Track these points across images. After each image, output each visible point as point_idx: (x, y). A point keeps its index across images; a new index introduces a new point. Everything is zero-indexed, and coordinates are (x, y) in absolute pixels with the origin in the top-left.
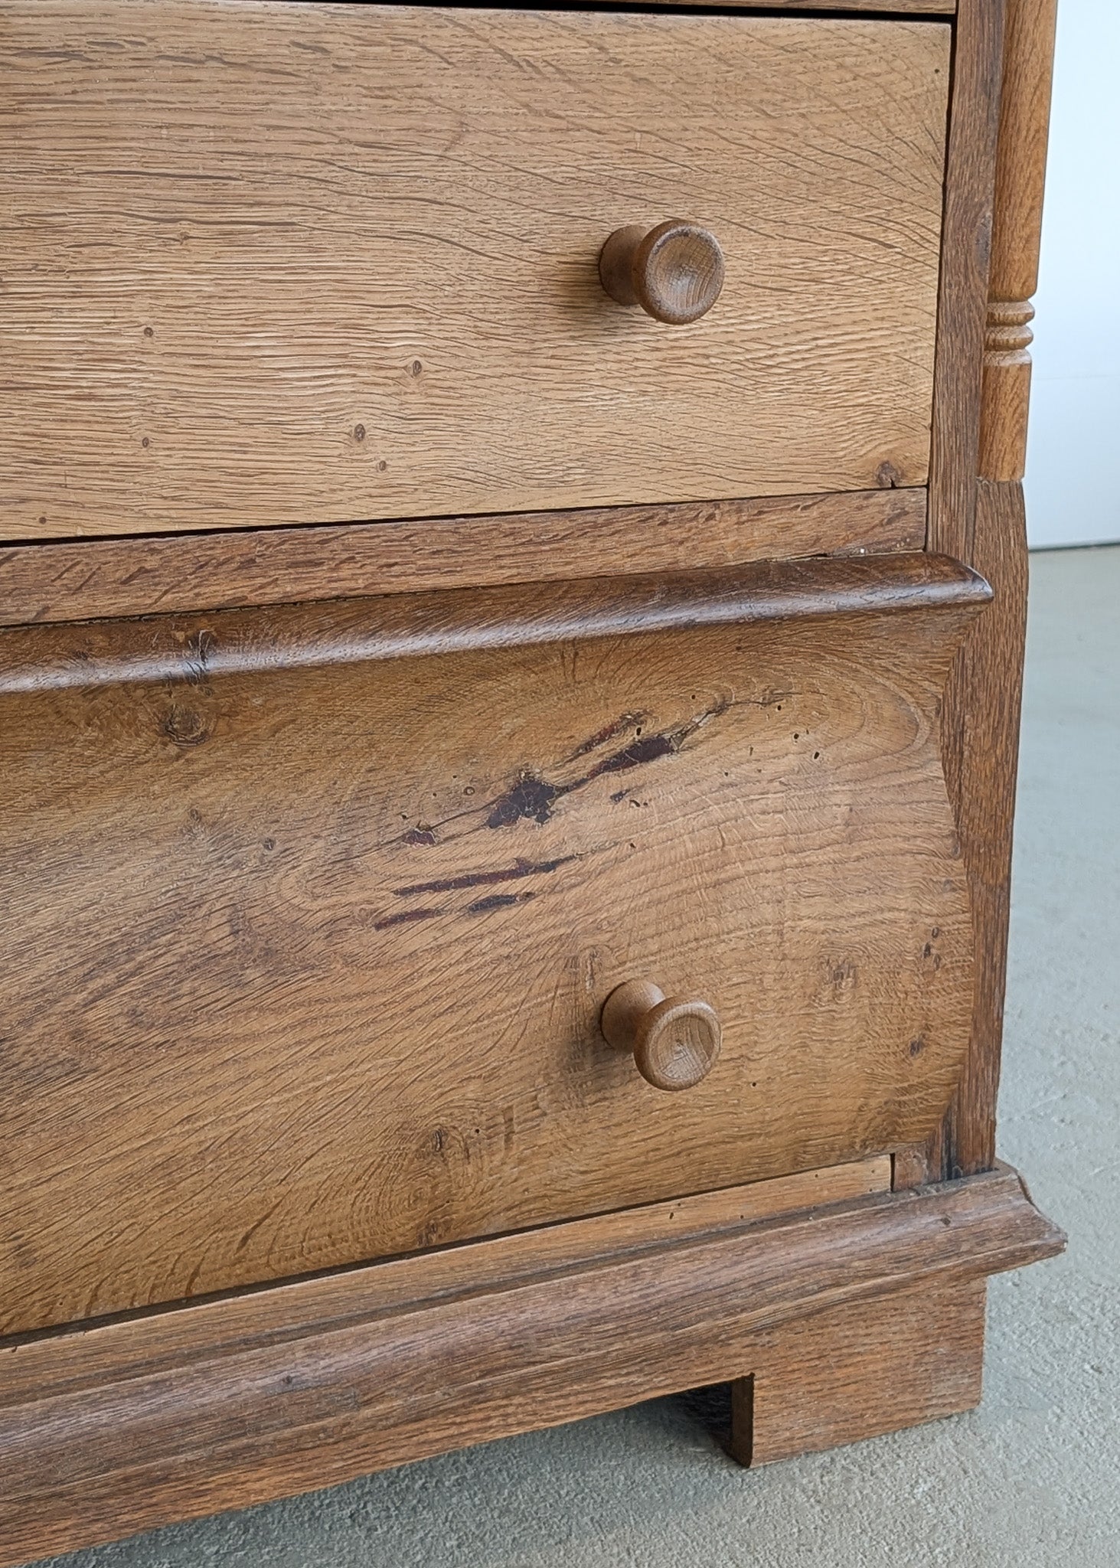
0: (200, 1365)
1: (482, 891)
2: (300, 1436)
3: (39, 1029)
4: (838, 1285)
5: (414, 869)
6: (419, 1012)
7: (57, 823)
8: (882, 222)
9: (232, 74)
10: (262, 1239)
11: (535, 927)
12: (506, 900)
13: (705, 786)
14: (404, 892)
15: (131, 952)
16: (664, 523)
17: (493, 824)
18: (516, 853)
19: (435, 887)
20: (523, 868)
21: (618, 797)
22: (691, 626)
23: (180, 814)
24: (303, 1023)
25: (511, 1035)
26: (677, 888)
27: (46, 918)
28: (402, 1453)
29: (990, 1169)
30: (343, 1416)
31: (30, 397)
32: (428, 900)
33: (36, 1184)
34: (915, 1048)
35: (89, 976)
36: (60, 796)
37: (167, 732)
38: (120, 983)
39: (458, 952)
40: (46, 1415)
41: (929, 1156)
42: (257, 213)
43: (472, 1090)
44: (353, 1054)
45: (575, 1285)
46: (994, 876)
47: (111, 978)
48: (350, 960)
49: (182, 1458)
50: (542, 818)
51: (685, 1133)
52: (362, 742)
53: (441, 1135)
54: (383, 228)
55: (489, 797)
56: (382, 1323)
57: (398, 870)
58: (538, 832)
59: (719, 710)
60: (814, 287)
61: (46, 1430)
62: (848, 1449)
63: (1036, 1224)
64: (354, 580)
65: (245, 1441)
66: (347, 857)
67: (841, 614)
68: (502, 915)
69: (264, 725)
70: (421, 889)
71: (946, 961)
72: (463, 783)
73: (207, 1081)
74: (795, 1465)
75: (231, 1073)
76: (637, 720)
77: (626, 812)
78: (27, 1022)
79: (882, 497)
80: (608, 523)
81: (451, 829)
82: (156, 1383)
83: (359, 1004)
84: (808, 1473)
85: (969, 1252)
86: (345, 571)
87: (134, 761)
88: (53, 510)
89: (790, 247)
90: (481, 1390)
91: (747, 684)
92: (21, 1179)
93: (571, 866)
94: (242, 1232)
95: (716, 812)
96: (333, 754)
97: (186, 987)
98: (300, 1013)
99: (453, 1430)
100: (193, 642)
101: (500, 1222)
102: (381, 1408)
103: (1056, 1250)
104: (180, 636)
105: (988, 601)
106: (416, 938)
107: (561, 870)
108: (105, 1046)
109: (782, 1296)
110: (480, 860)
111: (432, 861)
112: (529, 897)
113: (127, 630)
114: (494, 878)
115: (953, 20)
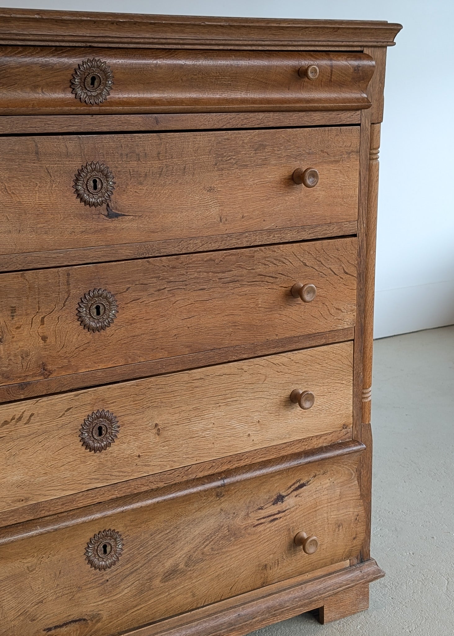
0: (223, 613)
1: (272, 518)
2: (243, 625)
3: (196, 553)
4: (340, 587)
5: (259, 515)
6: (261, 543)
7: (198, 514)
8: (342, 380)
9: (227, 376)
10: (234, 588)
11: (282, 523)
12: (277, 519)
13: (312, 492)
14: (258, 520)
15: (211, 537)
16: (303, 442)
17: (273, 504)
18: (278, 509)
19: (264, 518)
20: (279, 512)
21: (296, 496)
22: (310, 462)
23: (219, 510)
24: (241, 547)
25: (278, 545)
26: (308, 512)
27: (197, 532)
28: (258, 627)
29: (369, 560)
30: (250, 621)
31: (195, 439)
32: (263, 521)
33: (196, 582)
34: (354, 538)
35: (204, 542)
36: (199, 509)
37: (217, 496)
38: (210, 543)
39: (268, 530)
40: (197, 625)
41: (357, 558)
42: (232, 399)
43: (271, 556)
44: (250, 552)
45: (290, 591)
46: (368, 501)
47: (208, 542)
48: (249, 534)
49: (222, 631)
50: (282, 502)
51: (310, 560)
52: (250, 492)
53: (266, 565)
54: (253, 398)
55: (273, 499)
56: (255, 602)
57: (257, 515)
58: (282, 505)
59: (314, 477)
60: (330, 394)
61: (197, 628)
62: (343, 619)
63: (379, 571)
64: (248, 462)
65: (233, 627)
66: (248, 514)
67: (338, 456)
68: (276, 522)
69: (233, 492)
70: (261, 519)
71: (360, 521)
72: (268, 497)
73: (224, 560)
74: (332, 623)
75: (229, 558)
76: (300, 481)
77: (298, 499)
78: (194, 552)
79: (343, 430)
80: (293, 443)
81: (266, 506)
82: (216, 617)
83: (251, 542)
84: (335, 625)
85: (366, 578)
86: (246, 460)
87: (212, 502)
88: (198, 458)
89: (325, 387)
90: (275, 614)
91: (320, 471)
92: (194, 581)
93: (288, 511)
94: (231, 587)
95: (314, 497)
96: (245, 495)
97: (221, 542)
98: (241, 545)
99: (268, 622)
100: (222, 479)
101: (276, 580)
102: (257, 619)
103: (383, 576)
104: (219, 478)
105: (365, 449)
106: (261, 528)
107: (286, 512)
108: (208, 555)
109: (330, 590)
110: (272, 512)
111: (263, 513)
112: (281, 518)
113: (211, 478)
114: (274, 515)
115: (353, 340)
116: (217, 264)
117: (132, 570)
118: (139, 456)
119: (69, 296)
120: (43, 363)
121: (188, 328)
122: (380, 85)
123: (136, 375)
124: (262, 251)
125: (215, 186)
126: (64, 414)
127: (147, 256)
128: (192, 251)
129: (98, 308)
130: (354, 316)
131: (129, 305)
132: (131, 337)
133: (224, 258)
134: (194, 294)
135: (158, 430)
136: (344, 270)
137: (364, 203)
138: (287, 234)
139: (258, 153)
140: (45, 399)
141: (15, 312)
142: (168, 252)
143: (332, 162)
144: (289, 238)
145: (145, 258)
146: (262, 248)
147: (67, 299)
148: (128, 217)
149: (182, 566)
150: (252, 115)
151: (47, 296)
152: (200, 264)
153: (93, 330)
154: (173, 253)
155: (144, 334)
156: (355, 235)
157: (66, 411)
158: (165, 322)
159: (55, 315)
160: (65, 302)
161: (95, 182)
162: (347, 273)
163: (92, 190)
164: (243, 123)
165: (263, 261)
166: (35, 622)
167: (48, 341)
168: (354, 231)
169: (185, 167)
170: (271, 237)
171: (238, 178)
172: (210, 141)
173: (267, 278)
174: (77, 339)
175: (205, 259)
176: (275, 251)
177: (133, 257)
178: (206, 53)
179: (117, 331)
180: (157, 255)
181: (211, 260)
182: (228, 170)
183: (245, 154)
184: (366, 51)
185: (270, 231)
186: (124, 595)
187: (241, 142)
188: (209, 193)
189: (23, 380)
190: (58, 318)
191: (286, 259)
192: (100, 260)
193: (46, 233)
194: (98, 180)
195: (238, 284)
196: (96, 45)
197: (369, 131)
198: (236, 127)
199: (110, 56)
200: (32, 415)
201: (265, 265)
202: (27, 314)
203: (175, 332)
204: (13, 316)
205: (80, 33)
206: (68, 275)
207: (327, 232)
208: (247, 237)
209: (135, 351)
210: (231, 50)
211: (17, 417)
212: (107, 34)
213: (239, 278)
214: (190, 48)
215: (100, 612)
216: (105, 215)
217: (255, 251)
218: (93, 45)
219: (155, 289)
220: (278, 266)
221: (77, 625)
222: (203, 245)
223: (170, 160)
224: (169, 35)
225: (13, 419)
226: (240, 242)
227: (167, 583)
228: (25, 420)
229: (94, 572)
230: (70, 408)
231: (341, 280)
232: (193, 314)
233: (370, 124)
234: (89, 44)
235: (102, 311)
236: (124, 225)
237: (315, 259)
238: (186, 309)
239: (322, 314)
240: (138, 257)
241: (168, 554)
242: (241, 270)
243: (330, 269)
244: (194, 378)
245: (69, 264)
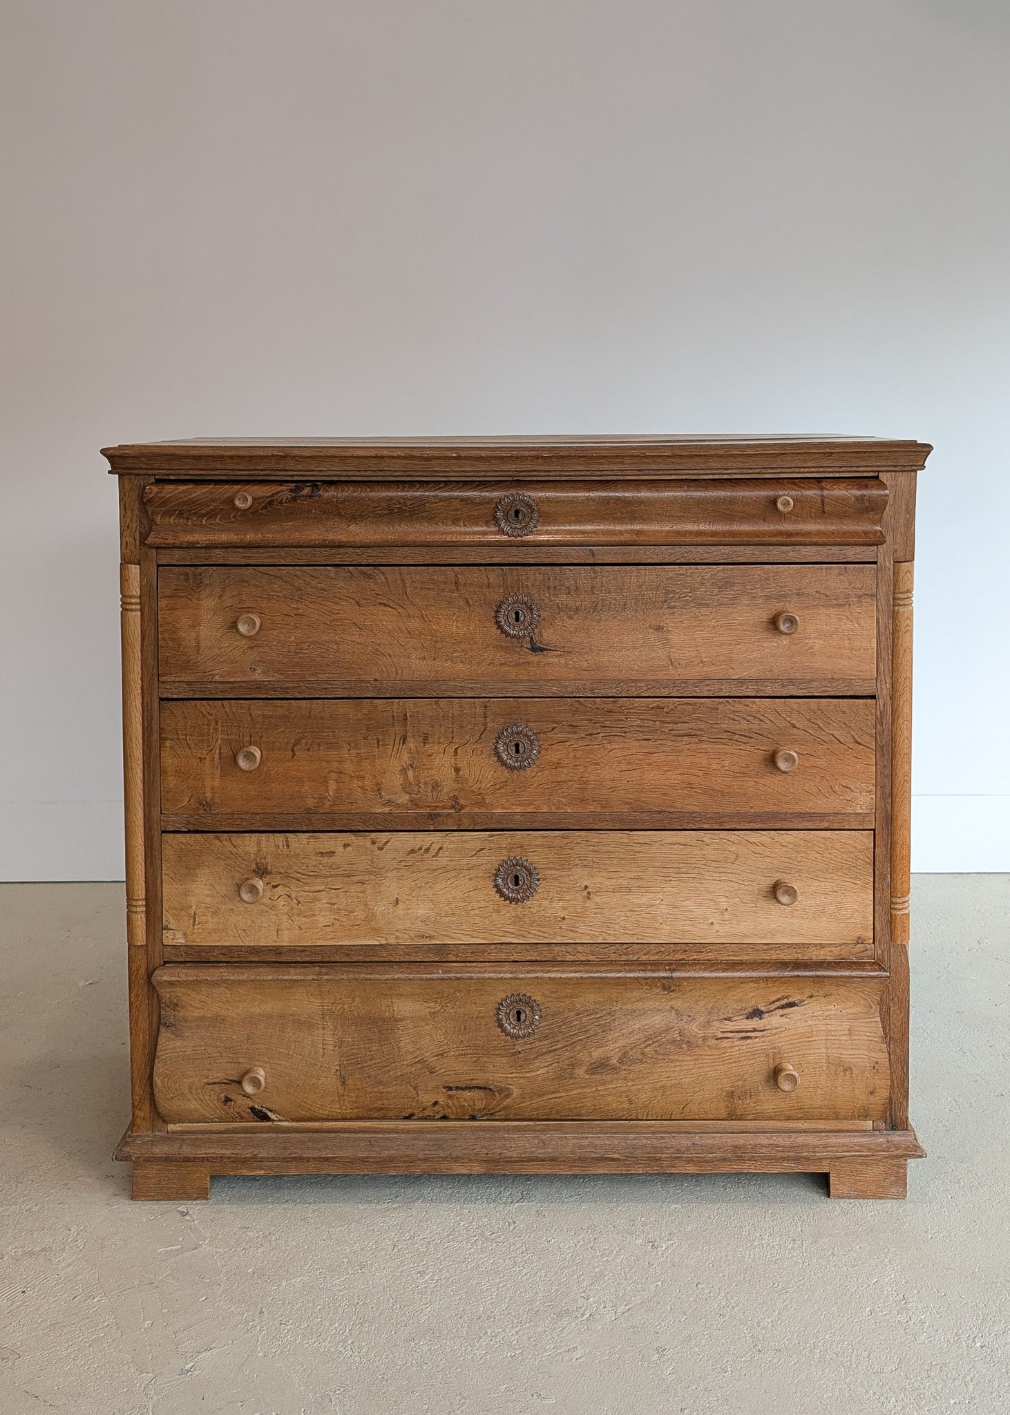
0: (673, 1135)
1: (744, 1035)
2: (693, 1157)
3: (634, 1051)
4: (848, 1152)
5: (726, 1027)
6: (726, 1062)
7: (639, 1005)
8: (855, 878)
9: (682, 847)
10: (688, 1109)
11: (757, 1045)
12: (751, 1038)
13: (807, 1016)
14: (723, 1032)
15: (656, 1037)
16: (795, 948)
17: (747, 1018)
18: (753, 1026)
19: (731, 1032)
20: (755, 1030)
21: (782, 1016)
22: (798, 976)
23: (668, 1007)
24: (696, 1060)
25: (750, 1071)
26: (798, 1041)
27: (637, 1026)
28: (726, 1169)
29: (907, 1130)
30: (705, 1155)
31: (636, 913)
32: (730, 1035)
33: (633, 1085)
34: (871, 1093)
35: (646, 1041)
36: (641, 1000)
37: (664, 988)
38: (653, 1044)
39: (737, 1048)
40: (635, 1139)
41: (885, 1123)
42: (688, 875)
43: (740, 1083)
44: (709, 1069)
45: (772, 1136)
46: (903, 1048)
48: (708, 1046)
49: (664, 1156)
50: (760, 1019)
51: (801, 1104)
52: (713, 995)
53: (732, 1092)
54: (718, 878)
55: (746, 1012)
56: (719, 1135)
57: (722, 1027)
58: (760, 1022)
59: (811, 997)
60: (836, 894)
61: (635, 1142)
63: (917, 1147)
64: (711, 956)
65: (679, 1155)
66: (709, 1022)
67: (842, 977)
68: (749, 1041)
69: (688, 989)
70: (727, 1032)
71: (880, 1071)
72: (739, 1008)
73: (673, 1069)
74: (842, 1200)
75: (678, 1068)
76: (787, 997)
77: (784, 1020)
78: (632, 1049)
79: (859, 946)
80: (779, 947)
81: (736, 1018)
82: (661, 1137)
83: (710, 1057)
84: (844, 1203)
85: (892, 1151)
86: (709, 954)
87: (657, 994)
88: (640, 937)
89: (828, 884)
90: (741, 1157)
91: (818, 991)
92: (629, 1084)
93: (768, 1031)
94: (682, 1106)
95: (810, 1023)
96: (705, 997)
97: (668, 1047)
98: (696, 1057)
99: (741, 1167)
100: (670, 970)
101: (751, 1117)
102: (714, 1155)
103: (921, 1157)
104: (667, 968)
105: (888, 977)
106: (726, 1043)
107: (765, 1032)
108: (648, 1057)
109: (831, 1151)
110: (743, 1027)
111: (730, 1026)
112: (756, 1037)
113: (656, 965)
114: (747, 1032)
115: (874, 830)
116: (666, 713)
117: (550, 1049)
118: (564, 918)
119: (485, 729)
120: (454, 796)
121: (627, 781)
122: (908, 516)
123: (560, 826)
124: (730, 703)
125: (665, 625)
126: (476, 854)
127: (578, 695)
128: (634, 695)
129: (517, 746)
130: (872, 799)
131: (554, 746)
132: (556, 782)
133: (676, 707)
134: (636, 743)
135: (590, 893)
136: (854, 738)
137: (887, 658)
138: (767, 686)
139: (723, 591)
140: (456, 834)
141: (427, 739)
142: (603, 693)
143: (833, 606)
144: (769, 691)
145: (575, 697)
146: (730, 700)
147: (483, 732)
148: (555, 652)
149: (614, 1061)
150: (713, 548)
151: (462, 727)
152: (643, 710)
153: (512, 768)
154: (610, 695)
155: (571, 781)
156: (873, 697)
157: (478, 851)
158: (599, 771)
159: (469, 748)
160: (481, 735)
161: (517, 614)
162: (859, 743)
163: (513, 622)
164: (704, 557)
165: (732, 716)
166: (433, 1075)
167: (461, 773)
168: (870, 691)
169: (626, 602)
170: (744, 688)
171: (695, 617)
172: (658, 576)
173: (737, 737)
174: (493, 775)
175: (651, 706)
176: (748, 706)
177: (560, 695)
178: (651, 483)
179: (539, 774)
180: (588, 696)
181: (658, 707)
182: (682, 608)
183: (705, 592)
184: (883, 477)
185: (741, 682)
186: (539, 1075)
187: (700, 578)
188: (656, 632)
189: (433, 810)
190: (473, 751)
191: (764, 716)
192: (522, 695)
193: (462, 662)
194: (520, 612)
195: (694, 739)
196: (524, 479)
197: (892, 571)
198: (694, 561)
199: (536, 490)
200: (441, 848)
202: (439, 743)
203: (610, 784)
204: (425, 743)
205: (505, 468)
206: (486, 707)
207: (828, 689)
208: (708, 685)
209: (562, 799)
210: (686, 479)
211: (424, 848)
212: (535, 468)
213: (697, 732)
215: (509, 1086)
216: (528, 649)
217: (720, 703)
218: (520, 479)
219: (586, 733)
220: (752, 723)
221: (482, 1094)
222: (649, 689)
223: (607, 595)
225: (420, 849)
226: (697, 691)
227: (594, 1077)
228: (432, 853)
229: (504, 1038)
230: (484, 849)
231: (850, 750)
232: (634, 766)
233: (892, 562)
234: (515, 478)
235: (521, 750)
236: (551, 660)
237: (809, 720)
238: (625, 760)
239: (820, 790)
240: (567, 696)
241: (597, 1042)
242: (700, 723)
243: (832, 735)
244: (636, 841)
245: (487, 696)
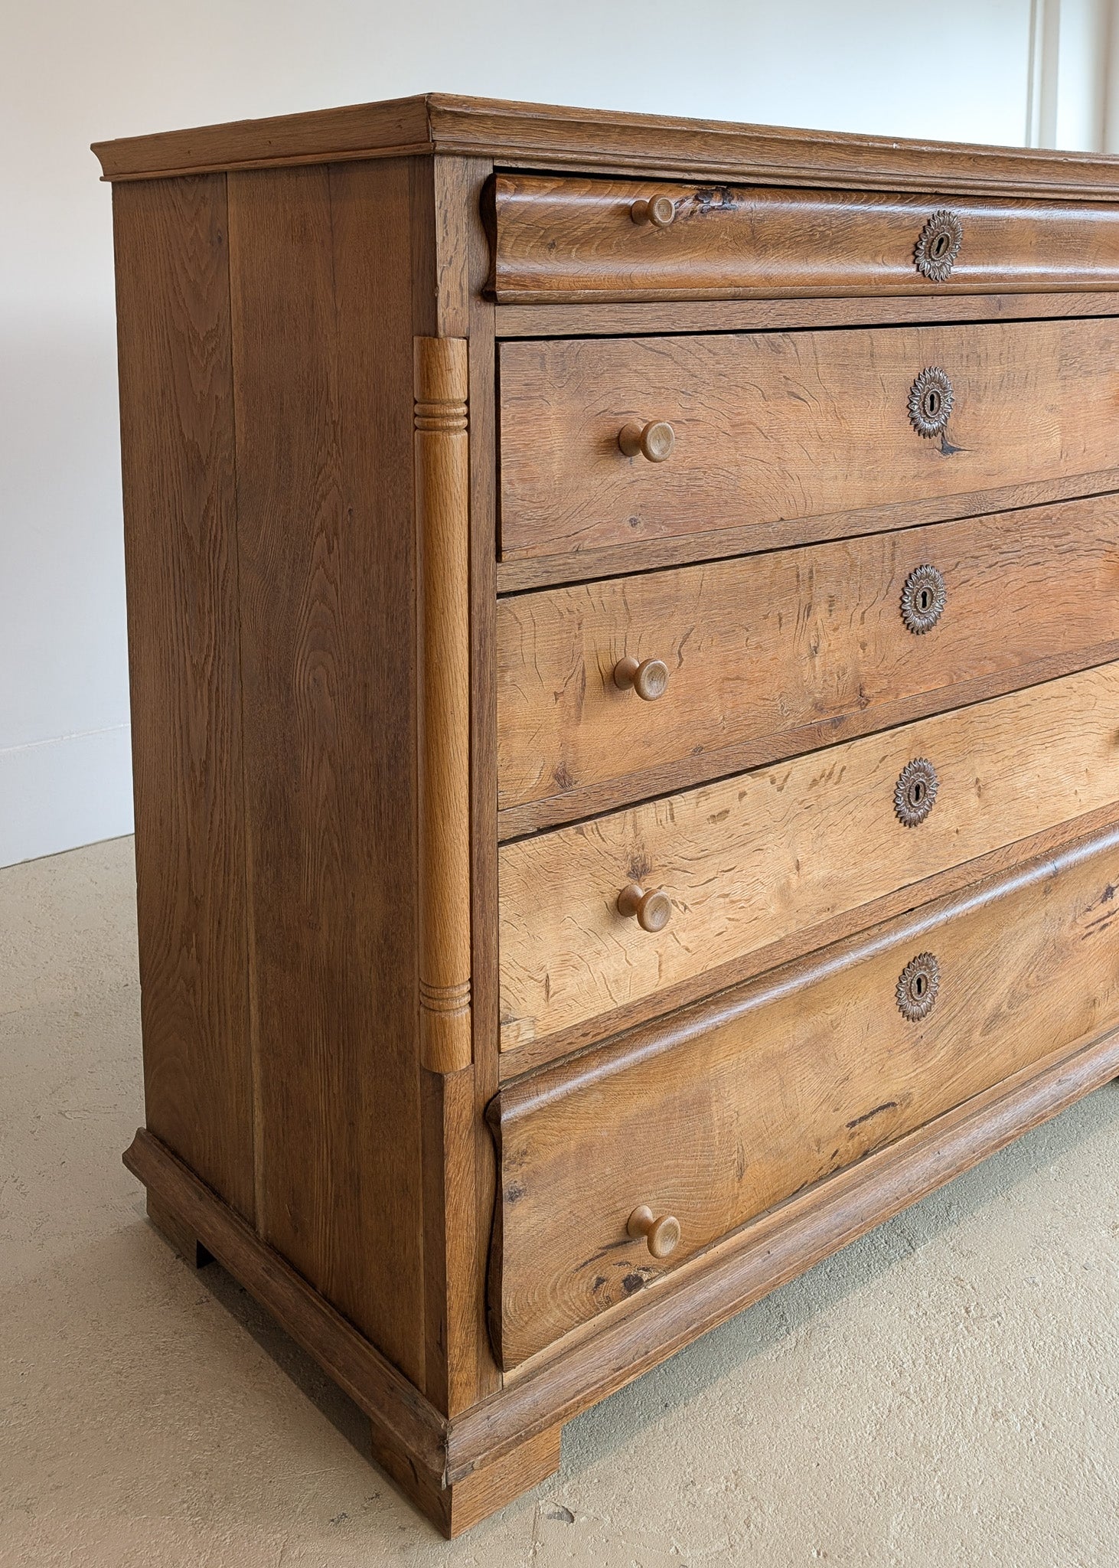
1: (1102, 923)
3: (1020, 985)
5: (1087, 920)
6: (1091, 964)
7: (1022, 923)
9: (1056, 700)
12: (1106, 925)
14: (1087, 927)
15: (1036, 958)
17: (1101, 902)
18: (1106, 910)
19: (1093, 924)
20: (1108, 915)
23: (1044, 914)
24: (1068, 973)
25: (1109, 967)
27: (1021, 951)
31: (1018, 801)
32: (1092, 929)
33: (1019, 1032)
35: (1028, 968)
36: (1023, 915)
37: (1046, 890)
38: (1034, 969)
39: (1098, 943)
42: (1059, 737)
43: (1101, 985)
44: (1078, 980)
47: (1033, 967)
48: (1077, 950)
50: (1112, 897)
52: (1078, 884)
53: (1094, 1000)
54: (1081, 733)
55: (1102, 894)
57: (1085, 921)
58: (1111, 903)
66: (1075, 919)
68: (1107, 929)
69: (1062, 885)
70: (1090, 926)
72: (1096, 891)
73: (1051, 994)
75: (1055, 991)
78: (1018, 984)
81: (1094, 906)
83: (1080, 963)
87: (1037, 902)
92: (1016, 1031)
96: (1072, 890)
97: (1046, 967)
98: (1068, 970)
106: (1089, 941)
108: (1033, 988)
110: (1101, 914)
111: (1092, 916)
112: (1112, 922)
113: (1036, 862)
114: (1105, 918)
116: (1054, 524)
117: (949, 1018)
118: (957, 832)
119: (892, 578)
120: (860, 685)
121: (1020, 624)
123: (959, 702)
124: (1102, 502)
125: (1057, 403)
126: (878, 766)
127: (978, 512)
128: (1028, 504)
129: (924, 596)
131: (958, 590)
132: (958, 640)
133: (1061, 514)
134: (1027, 571)
135: (980, 787)
140: (858, 742)
142: (1003, 505)
145: (976, 516)
146: (1102, 498)
147: (890, 582)
148: (964, 452)
149: (1004, 1007)
151: (869, 578)
153: (917, 631)
154: (1007, 508)
155: (972, 636)
157: (880, 762)
158: (995, 616)
159: (876, 609)
160: (888, 587)
161: (932, 398)
163: (928, 410)
165: (1102, 518)
166: (838, 1112)
167: (867, 649)
171: (1081, 391)
172: (1055, 335)
173: (1107, 545)
174: (898, 645)
175: (1041, 517)
177: (963, 514)
179: (943, 632)
180: (989, 511)
181: (1048, 517)
182: (1072, 379)
183: (1090, 355)
185: (1109, 472)
186: (939, 1060)
187: (1087, 337)
188: (1050, 414)
189: (838, 713)
190: (880, 613)
192: (927, 520)
193: (875, 478)
194: (936, 395)
195: (1075, 555)
196: (943, 190)
198: (1082, 313)
200: (844, 769)
201: (1104, 524)
202: (846, 608)
203: (1005, 632)
204: (831, 611)
206: (894, 544)
208: (1086, 480)
209: (962, 664)
211: (827, 772)
212: (959, 175)
213: (1076, 546)
214: (1039, 197)
215: (911, 1090)
216: (939, 450)
217: (1095, 503)
218: (940, 190)
219: (986, 565)
221: (884, 1114)
222: (1039, 493)
224: (1022, 178)
225: (822, 776)
226: (1077, 490)
227: (987, 1037)
228: (835, 777)
229: (906, 1024)
230: (885, 757)
232: (1025, 603)
235: (928, 601)
236: (959, 465)
240: (971, 514)
241: (989, 989)
242: (1079, 532)
244: (1021, 704)
245: (896, 527)
